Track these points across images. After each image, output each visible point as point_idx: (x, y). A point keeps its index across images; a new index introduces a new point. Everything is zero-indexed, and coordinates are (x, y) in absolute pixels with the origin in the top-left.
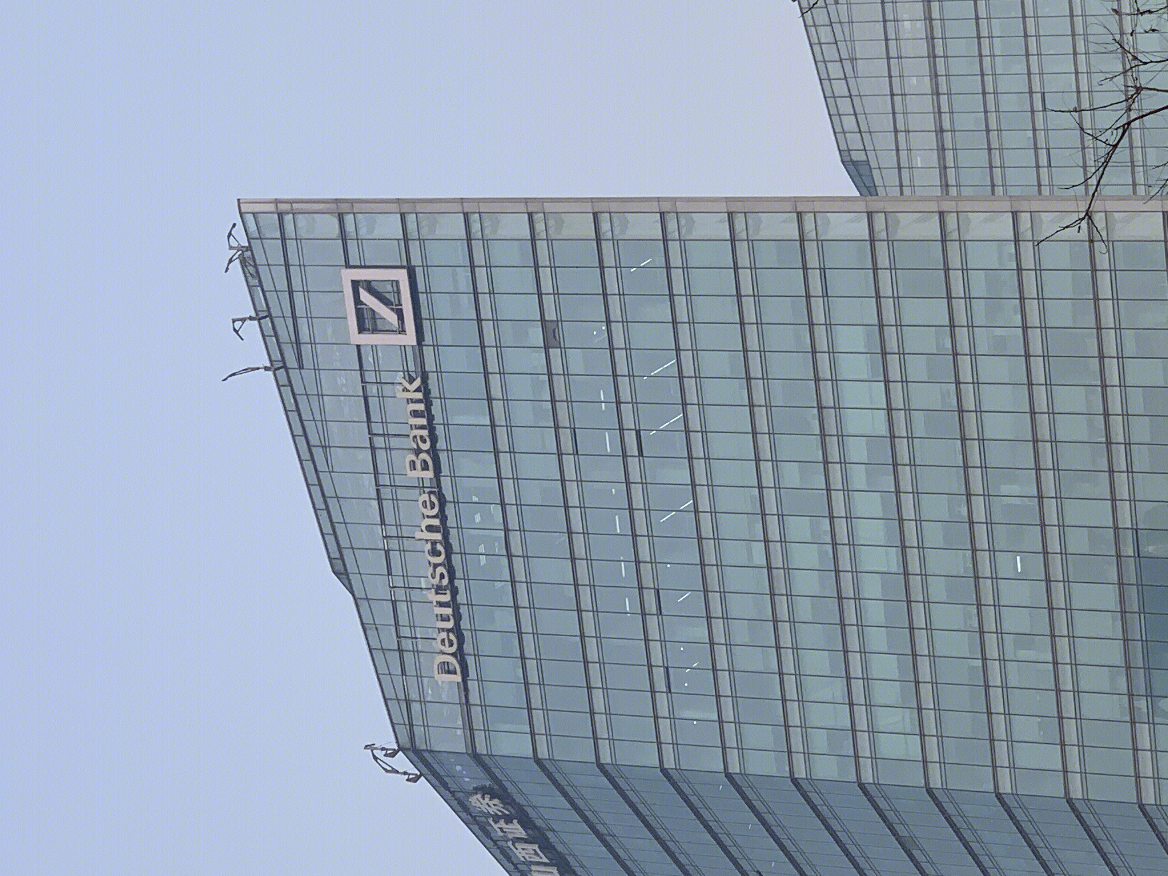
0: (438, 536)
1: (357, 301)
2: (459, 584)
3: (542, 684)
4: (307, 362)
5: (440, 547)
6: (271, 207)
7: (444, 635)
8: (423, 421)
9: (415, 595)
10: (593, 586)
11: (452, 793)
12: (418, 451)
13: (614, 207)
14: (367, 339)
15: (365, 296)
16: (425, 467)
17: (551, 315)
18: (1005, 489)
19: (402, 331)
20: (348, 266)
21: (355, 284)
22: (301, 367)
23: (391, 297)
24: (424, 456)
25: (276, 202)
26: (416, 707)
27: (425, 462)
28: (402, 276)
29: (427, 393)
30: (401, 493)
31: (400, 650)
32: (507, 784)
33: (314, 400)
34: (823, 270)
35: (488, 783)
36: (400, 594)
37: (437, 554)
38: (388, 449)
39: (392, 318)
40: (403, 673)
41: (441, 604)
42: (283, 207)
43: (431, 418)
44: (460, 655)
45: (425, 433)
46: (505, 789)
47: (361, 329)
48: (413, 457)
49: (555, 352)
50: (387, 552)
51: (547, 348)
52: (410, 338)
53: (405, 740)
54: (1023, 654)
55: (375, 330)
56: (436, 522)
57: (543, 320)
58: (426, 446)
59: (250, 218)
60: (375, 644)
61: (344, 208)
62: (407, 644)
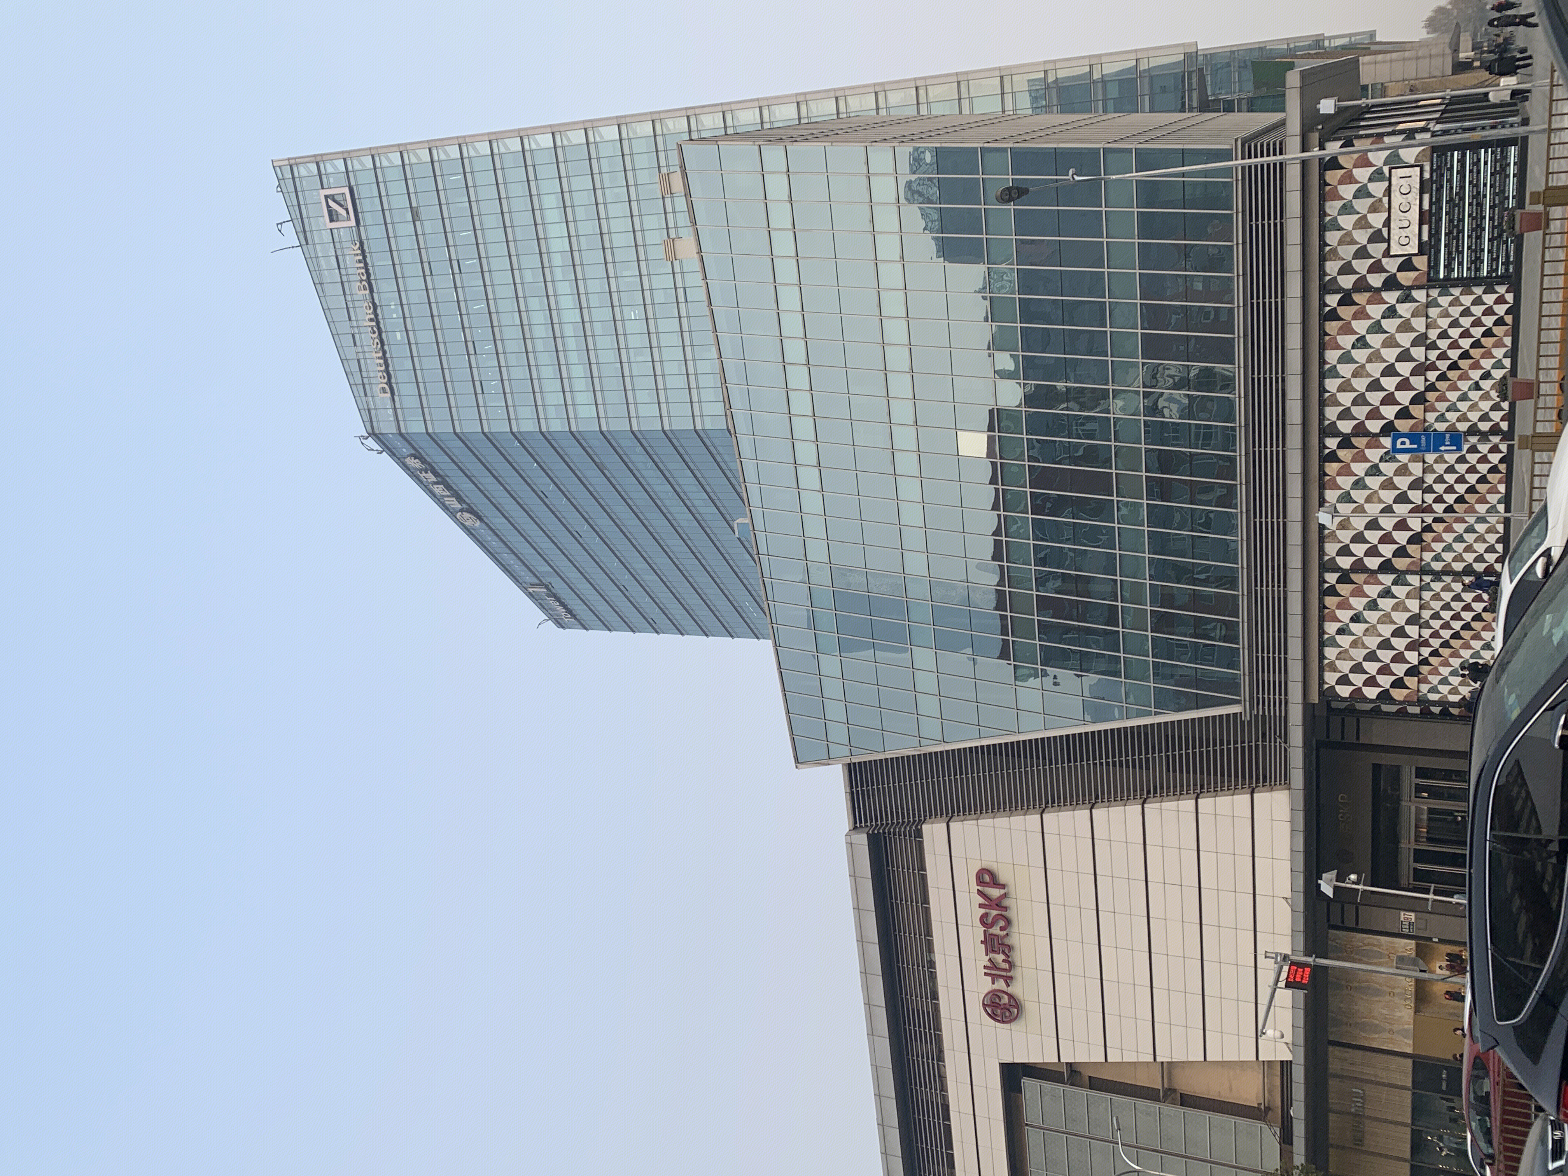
0: (374, 324)
1: (328, 206)
2: (386, 348)
3: (427, 395)
4: (310, 242)
5: (375, 329)
6: (286, 162)
7: (381, 374)
8: (362, 265)
9: (367, 355)
10: (445, 343)
11: (399, 459)
12: (361, 281)
13: (438, 144)
14: (334, 225)
15: (331, 203)
16: (365, 289)
17: (414, 204)
18: (625, 273)
19: (349, 219)
20: (323, 188)
21: (326, 197)
22: (307, 243)
23: (342, 203)
24: (364, 283)
25: (289, 159)
26: (373, 412)
27: (364, 286)
28: (346, 191)
29: (363, 252)
30: (357, 304)
31: (364, 384)
32: (420, 450)
33: (314, 260)
34: (534, 166)
35: (413, 452)
36: (361, 356)
37: (374, 332)
38: (349, 281)
39: (344, 212)
40: (366, 395)
41: (379, 358)
42: (292, 162)
43: (366, 264)
44: (389, 383)
45: (363, 271)
46: (420, 454)
47: (332, 220)
48: (359, 284)
49: (418, 223)
50: (353, 335)
51: (414, 222)
52: (353, 223)
53: (370, 431)
54: (639, 359)
55: (338, 220)
56: (372, 316)
57: (411, 207)
58: (364, 278)
59: (278, 169)
60: (352, 382)
61: (319, 159)
62: (366, 381)
